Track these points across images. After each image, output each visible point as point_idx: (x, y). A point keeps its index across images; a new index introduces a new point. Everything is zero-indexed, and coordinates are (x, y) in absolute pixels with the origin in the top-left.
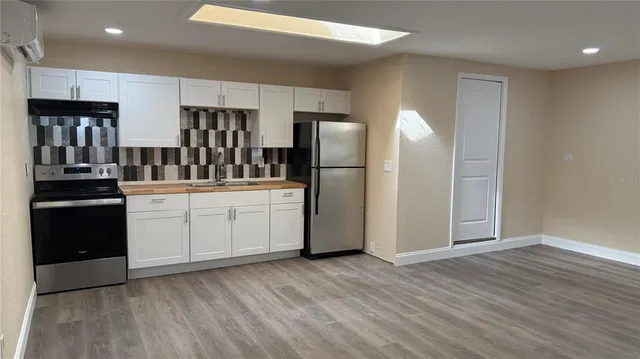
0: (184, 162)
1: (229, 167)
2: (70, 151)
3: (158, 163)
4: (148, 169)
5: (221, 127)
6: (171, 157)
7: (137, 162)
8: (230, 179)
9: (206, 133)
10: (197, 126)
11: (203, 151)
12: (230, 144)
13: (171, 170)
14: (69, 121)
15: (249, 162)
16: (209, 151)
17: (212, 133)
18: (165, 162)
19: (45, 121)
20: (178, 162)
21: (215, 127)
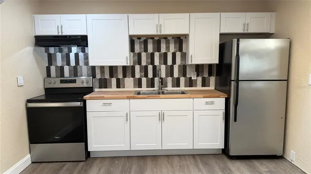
0: (137, 76)
1: (170, 79)
2: (66, 68)
3: (120, 76)
4: (114, 81)
5: (163, 50)
6: (129, 72)
7: (107, 76)
8: (170, 88)
9: (152, 55)
10: (146, 50)
11: (150, 67)
12: (170, 62)
13: (129, 82)
14: (65, 50)
15: (184, 75)
16: (154, 68)
17: (157, 55)
18: (125, 76)
19: (52, 50)
20: (133, 76)
21: (159, 50)
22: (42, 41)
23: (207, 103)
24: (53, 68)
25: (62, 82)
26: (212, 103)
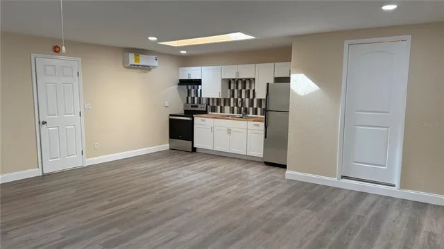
0: (232, 105)
1: (251, 108)
2: (196, 98)
3: (222, 105)
4: (219, 107)
5: (247, 88)
6: (227, 104)
7: (215, 105)
8: (251, 115)
9: (241, 91)
10: (237, 88)
11: (239, 99)
12: (251, 97)
13: (227, 109)
14: (196, 87)
15: (260, 107)
16: (242, 99)
17: (243, 90)
18: (225, 105)
19: (190, 87)
20: (230, 105)
21: (245, 88)
22: (182, 82)
23: (255, 125)
24: (190, 98)
25: (192, 106)
26: (258, 126)
